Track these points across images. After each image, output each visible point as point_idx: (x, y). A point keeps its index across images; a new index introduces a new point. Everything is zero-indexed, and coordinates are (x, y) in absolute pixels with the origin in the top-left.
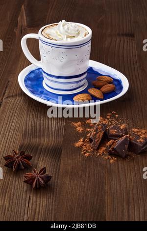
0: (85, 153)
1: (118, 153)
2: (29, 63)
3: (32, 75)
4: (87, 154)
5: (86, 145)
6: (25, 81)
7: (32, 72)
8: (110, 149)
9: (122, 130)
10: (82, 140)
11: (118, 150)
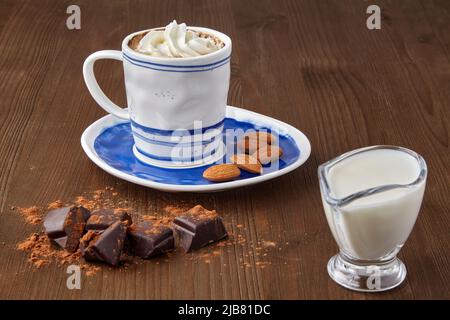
0: (34, 261)
1: (101, 255)
2: (102, 113)
3: (109, 137)
4: (38, 263)
5: (39, 246)
6: (97, 146)
7: (108, 131)
8: (87, 249)
9: (115, 215)
10: (33, 238)
11: (103, 250)
